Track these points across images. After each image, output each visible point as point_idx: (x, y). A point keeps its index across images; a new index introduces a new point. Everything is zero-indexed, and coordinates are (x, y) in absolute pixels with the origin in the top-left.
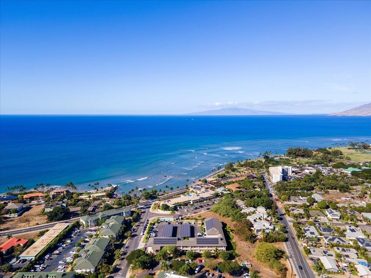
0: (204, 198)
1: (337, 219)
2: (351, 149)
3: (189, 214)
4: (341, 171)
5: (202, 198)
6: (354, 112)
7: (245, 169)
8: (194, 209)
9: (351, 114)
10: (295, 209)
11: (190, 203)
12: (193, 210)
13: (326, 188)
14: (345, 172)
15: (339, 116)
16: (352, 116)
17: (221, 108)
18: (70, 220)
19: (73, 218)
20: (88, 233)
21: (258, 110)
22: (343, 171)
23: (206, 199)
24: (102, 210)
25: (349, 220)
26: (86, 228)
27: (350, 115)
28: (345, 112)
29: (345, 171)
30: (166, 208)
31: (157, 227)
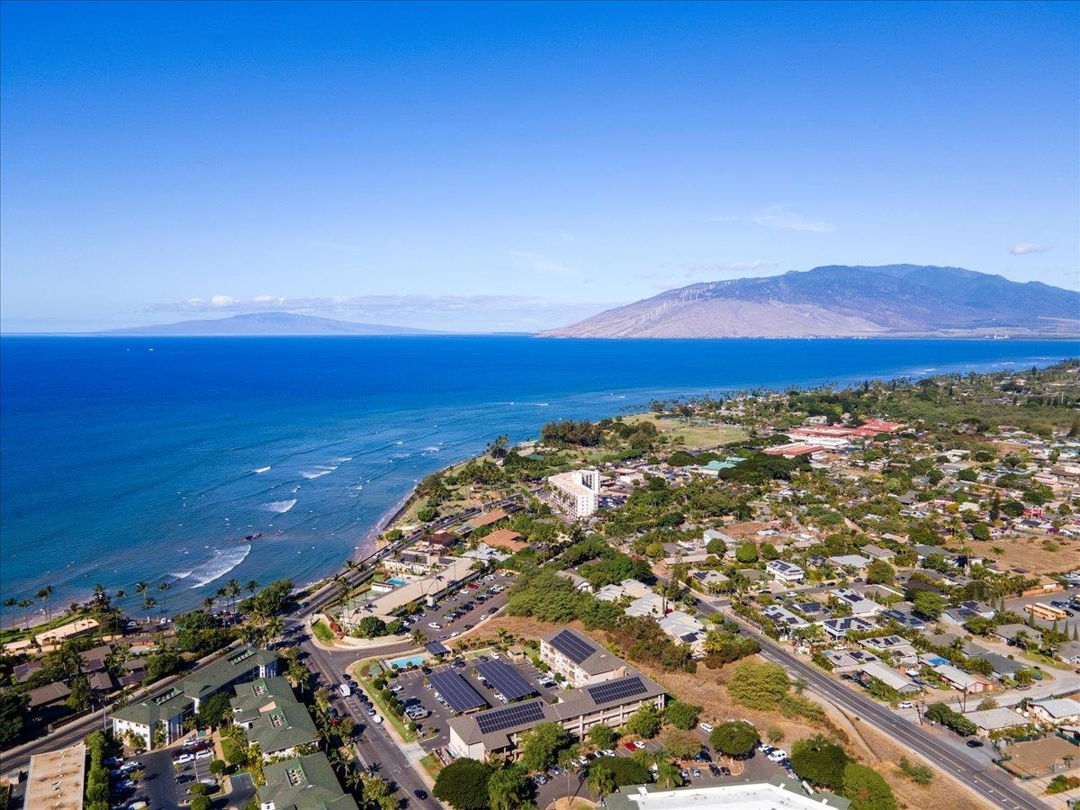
0: (458, 582)
1: (799, 581)
2: (663, 419)
3: (454, 634)
4: (696, 471)
5: (454, 583)
6: (588, 328)
7: (472, 489)
8: (455, 617)
9: (585, 333)
10: (707, 573)
11: (426, 601)
12: (453, 621)
13: (710, 513)
14: (705, 472)
15: (561, 337)
16: (587, 339)
17: (232, 314)
18: (50, 735)
19: (55, 727)
20: (181, 761)
21: (349, 321)
22: (700, 472)
23: (461, 583)
24: (150, 678)
25: (824, 578)
26: (153, 748)
27: (584, 336)
28: (572, 327)
29: (703, 470)
30: (375, 628)
31: (402, 689)
